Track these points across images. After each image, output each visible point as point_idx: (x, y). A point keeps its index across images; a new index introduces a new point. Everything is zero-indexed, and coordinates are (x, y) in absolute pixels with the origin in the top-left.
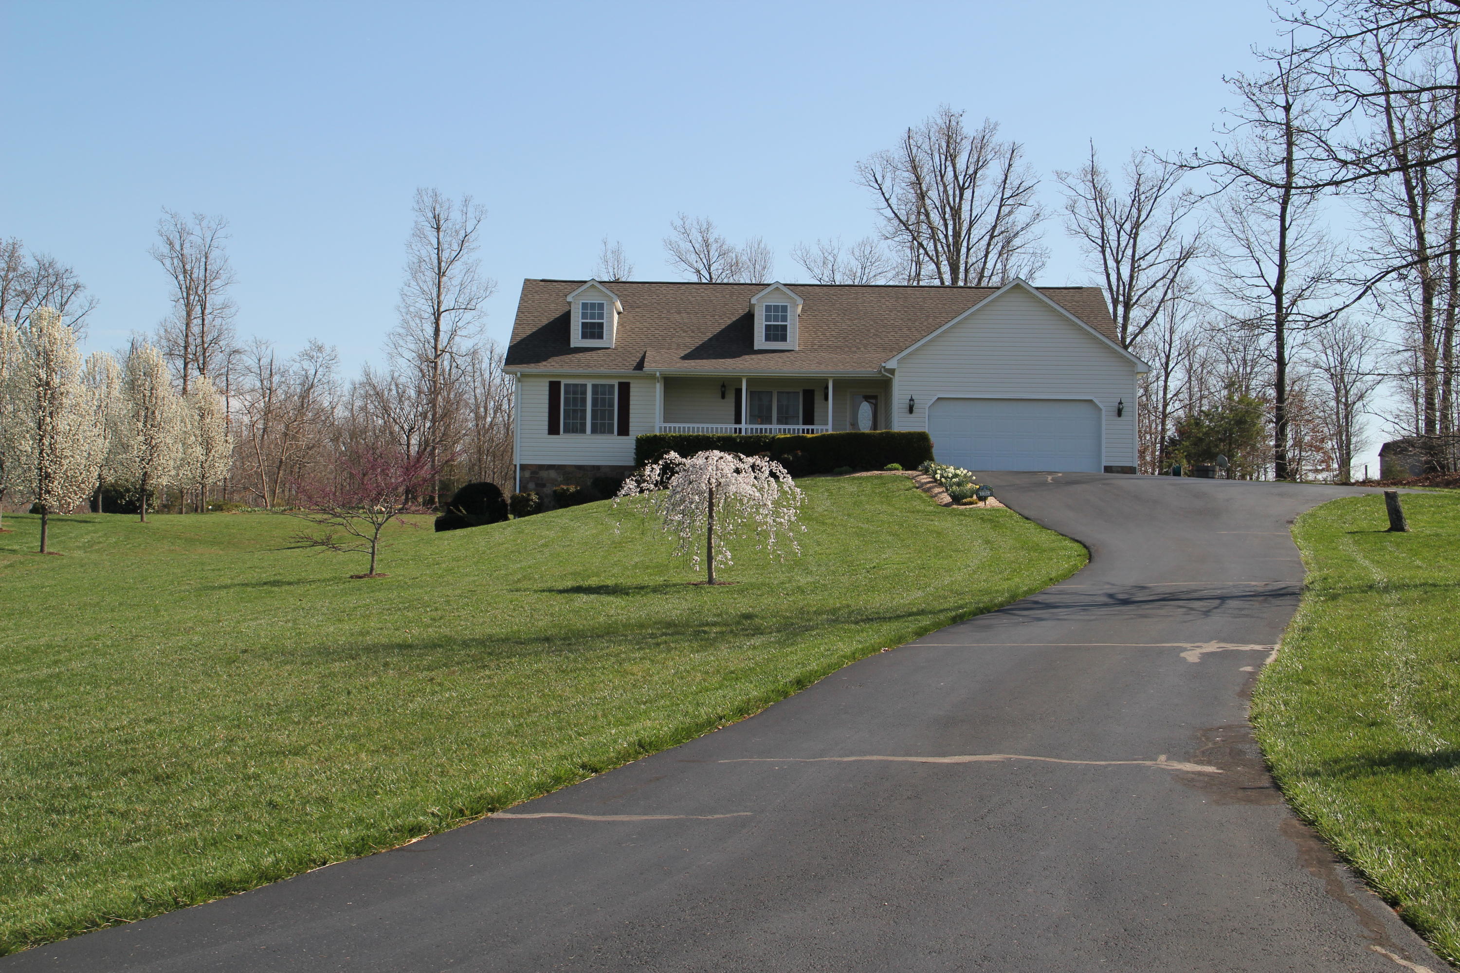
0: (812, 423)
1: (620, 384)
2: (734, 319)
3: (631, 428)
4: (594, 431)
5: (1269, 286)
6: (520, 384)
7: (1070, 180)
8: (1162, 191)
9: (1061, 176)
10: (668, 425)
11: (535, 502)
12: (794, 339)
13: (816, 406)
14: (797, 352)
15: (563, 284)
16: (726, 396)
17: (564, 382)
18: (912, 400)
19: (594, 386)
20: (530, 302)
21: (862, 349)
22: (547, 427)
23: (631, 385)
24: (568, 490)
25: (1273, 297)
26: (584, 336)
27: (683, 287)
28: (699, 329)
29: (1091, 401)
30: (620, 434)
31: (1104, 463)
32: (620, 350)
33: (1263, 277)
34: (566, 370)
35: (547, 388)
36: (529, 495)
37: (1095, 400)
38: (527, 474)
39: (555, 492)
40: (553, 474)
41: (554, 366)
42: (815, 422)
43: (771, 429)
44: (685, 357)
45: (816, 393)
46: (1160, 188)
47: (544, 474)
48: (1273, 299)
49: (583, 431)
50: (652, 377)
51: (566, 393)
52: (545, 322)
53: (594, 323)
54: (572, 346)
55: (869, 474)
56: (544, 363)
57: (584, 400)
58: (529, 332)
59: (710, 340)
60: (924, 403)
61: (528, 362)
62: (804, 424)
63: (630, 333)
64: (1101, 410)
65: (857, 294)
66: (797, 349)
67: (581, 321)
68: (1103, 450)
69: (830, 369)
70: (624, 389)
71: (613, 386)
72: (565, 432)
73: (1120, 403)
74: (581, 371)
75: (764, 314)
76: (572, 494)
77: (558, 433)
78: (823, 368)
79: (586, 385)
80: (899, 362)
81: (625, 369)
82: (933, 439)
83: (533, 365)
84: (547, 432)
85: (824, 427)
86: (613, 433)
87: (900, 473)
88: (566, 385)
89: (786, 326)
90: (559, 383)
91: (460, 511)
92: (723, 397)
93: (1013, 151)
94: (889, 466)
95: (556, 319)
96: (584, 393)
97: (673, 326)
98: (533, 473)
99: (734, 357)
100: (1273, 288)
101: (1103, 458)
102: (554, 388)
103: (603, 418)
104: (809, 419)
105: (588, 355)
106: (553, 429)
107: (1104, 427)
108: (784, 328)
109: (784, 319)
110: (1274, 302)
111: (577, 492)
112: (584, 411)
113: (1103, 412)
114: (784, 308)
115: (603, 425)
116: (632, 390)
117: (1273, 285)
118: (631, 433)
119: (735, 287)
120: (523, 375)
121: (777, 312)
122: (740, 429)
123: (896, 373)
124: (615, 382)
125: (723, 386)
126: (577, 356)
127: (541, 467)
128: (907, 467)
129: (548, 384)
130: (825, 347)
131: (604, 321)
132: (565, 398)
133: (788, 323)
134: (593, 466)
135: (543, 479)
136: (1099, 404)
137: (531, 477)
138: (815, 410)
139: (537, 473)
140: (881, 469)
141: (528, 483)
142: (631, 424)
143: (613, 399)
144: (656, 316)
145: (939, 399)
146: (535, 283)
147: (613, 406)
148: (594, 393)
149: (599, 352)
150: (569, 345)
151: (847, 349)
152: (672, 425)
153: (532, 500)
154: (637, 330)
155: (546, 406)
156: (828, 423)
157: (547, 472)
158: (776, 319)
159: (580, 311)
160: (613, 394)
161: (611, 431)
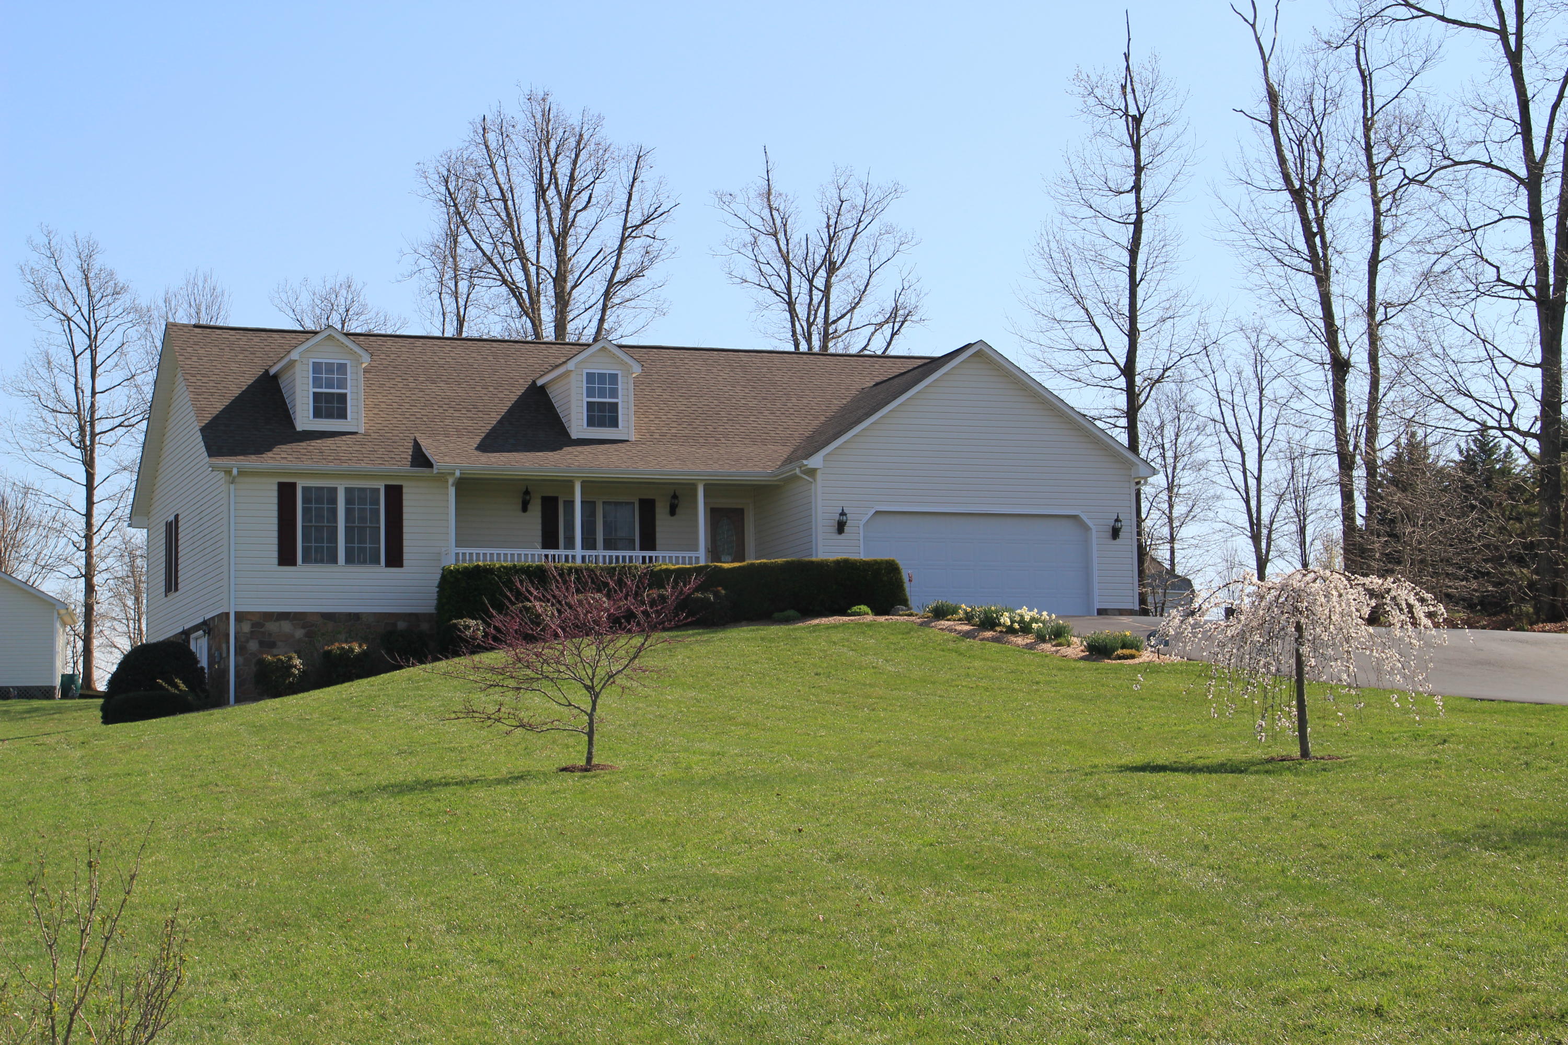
0: (653, 548)
1: (387, 487)
2: (519, 393)
3: (405, 556)
4: (349, 560)
5: (1116, 364)
6: (232, 487)
8: (862, 226)
10: (461, 550)
11: (299, 670)
12: (628, 425)
13: (658, 523)
14: (635, 443)
16: (529, 507)
17: (301, 484)
18: (843, 514)
19: (348, 491)
20: (195, 359)
21: (723, 440)
22: (276, 554)
23: (404, 490)
24: (351, 650)
25: (1123, 379)
26: (317, 414)
27: (419, 343)
28: (475, 407)
29: (1075, 517)
30: (388, 564)
31: (1098, 605)
32: (375, 436)
33: (1106, 350)
34: (306, 465)
35: (275, 494)
37: (1084, 517)
38: (246, 627)
39: (330, 652)
40: (286, 626)
41: (287, 459)
42: (658, 547)
44: (484, 447)
45: (657, 504)
46: (860, 221)
47: (272, 627)
48: (1122, 382)
49: (334, 560)
51: (305, 501)
52: (237, 392)
53: (332, 394)
54: (299, 428)
55: (824, 621)
56: (270, 454)
57: (334, 512)
58: (220, 407)
59: (500, 422)
60: (858, 519)
61: (244, 452)
62: (642, 549)
63: (376, 411)
64: (1090, 529)
65: (672, 359)
66: (633, 438)
67: (310, 389)
68: (1096, 586)
69: (702, 468)
70: (395, 495)
71: (378, 490)
72: (305, 561)
73: (1117, 520)
74: (331, 467)
75: (585, 385)
76: (357, 657)
77: (294, 563)
78: (690, 467)
79: (335, 489)
80: (825, 459)
81: (393, 465)
83: (253, 457)
84: (276, 561)
85: (693, 554)
86: (378, 562)
87: (870, 618)
88: (305, 489)
89: (616, 404)
90: (294, 485)
91: (177, 687)
92: (525, 509)
93: (639, 157)
94: (855, 609)
95: (250, 386)
96: (333, 501)
97: (434, 401)
98: (253, 625)
100: (1122, 366)
101: (1096, 600)
102: (286, 492)
103: (362, 540)
104: (649, 542)
105: (329, 442)
106: (286, 557)
107: (1095, 554)
108: (614, 406)
109: (614, 393)
110: (1124, 386)
111: (364, 653)
112: (334, 529)
113: (1094, 535)
114: (614, 378)
115: (362, 550)
116: (405, 497)
117: (1122, 362)
118: (405, 562)
119: (494, 344)
120: (241, 473)
121: (601, 383)
122: (574, 557)
123: (819, 475)
124: (381, 485)
125: (527, 492)
126: (313, 443)
127: (267, 616)
128: (878, 612)
129: (276, 487)
130: (669, 436)
131: (348, 391)
132: (305, 510)
133: (619, 400)
134: (350, 614)
135: (270, 635)
136: (1090, 523)
137: (252, 632)
138: (658, 529)
139: (262, 626)
140: (844, 613)
141: (247, 641)
142: (406, 549)
143: (378, 510)
144: (400, 385)
145: (877, 512)
146: (186, 330)
147: (378, 521)
148: (348, 501)
149: (344, 438)
150: (294, 428)
151: (701, 440)
152: (468, 551)
153: (295, 666)
154: (383, 405)
155: (275, 521)
156: (696, 550)
157: (277, 624)
158: (602, 394)
159: (311, 375)
160: (378, 504)
161: (376, 560)
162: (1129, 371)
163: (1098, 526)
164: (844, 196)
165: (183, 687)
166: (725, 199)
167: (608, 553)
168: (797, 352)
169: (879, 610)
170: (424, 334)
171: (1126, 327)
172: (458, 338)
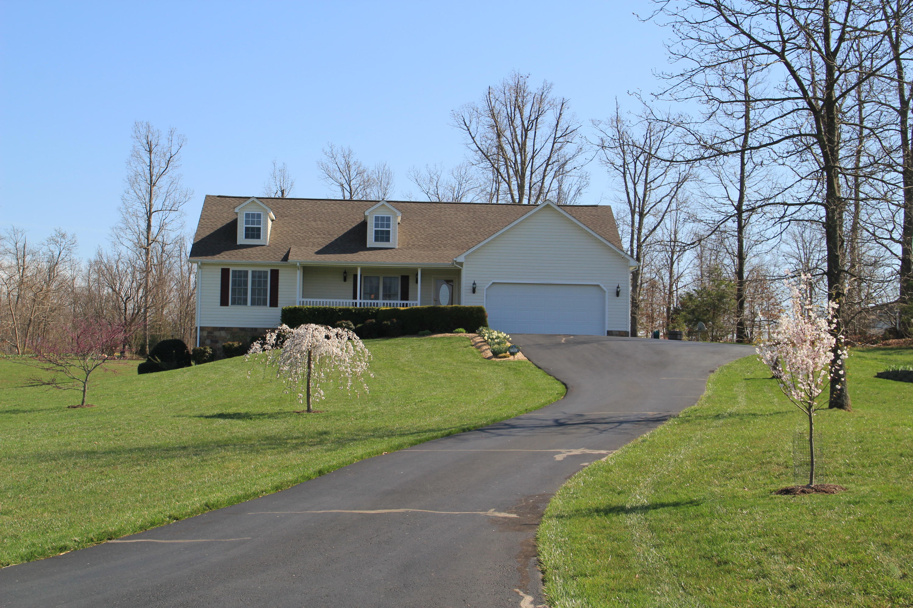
0: (407, 299)
1: (272, 271)
2: (354, 226)
3: (279, 302)
4: (253, 304)
5: (733, 204)
6: (200, 270)
7: (601, 126)
9: (595, 123)
10: (305, 300)
11: (210, 354)
12: (395, 240)
13: (409, 287)
14: (397, 250)
15: (233, 199)
16: (347, 279)
17: (232, 269)
18: (474, 284)
19: (253, 272)
20: (209, 212)
21: (442, 248)
22: (219, 301)
23: (280, 272)
24: (233, 345)
26: (247, 237)
27: (319, 202)
28: (328, 232)
29: (598, 286)
30: (271, 305)
31: (607, 329)
32: (272, 246)
33: (729, 198)
34: (234, 260)
35: (220, 273)
36: (205, 348)
37: (602, 285)
38: (205, 334)
39: (224, 346)
40: (223, 334)
41: (225, 258)
42: (410, 298)
43: (377, 303)
44: (318, 253)
45: (410, 278)
47: (217, 333)
49: (245, 303)
50: (294, 266)
51: (233, 276)
52: (219, 226)
53: (254, 228)
54: (238, 243)
55: (442, 335)
56: (218, 256)
57: (246, 282)
58: (208, 233)
59: (336, 240)
60: (482, 286)
61: (207, 255)
62: (402, 299)
63: (280, 235)
64: (604, 292)
66: (397, 247)
67: (245, 226)
68: (607, 320)
69: (419, 261)
70: (275, 274)
71: (267, 272)
72: (232, 304)
73: (618, 287)
74: (243, 261)
75: (374, 222)
76: (236, 348)
77: (227, 305)
78: (414, 261)
79: (246, 272)
80: (466, 257)
81: (275, 260)
82: (487, 312)
83: (210, 257)
84: (219, 304)
85: (415, 302)
86: (266, 305)
87: (463, 334)
88: (233, 271)
90: (228, 270)
91: (157, 360)
92: (345, 280)
93: (563, 104)
94: (457, 330)
95: (227, 224)
96: (246, 276)
97: (310, 230)
98: (208, 333)
99: (353, 253)
100: (736, 205)
101: (607, 326)
102: (225, 273)
103: (259, 294)
104: (405, 296)
105: (249, 250)
106: (224, 302)
107: (607, 303)
108: (388, 232)
109: (388, 226)
111: (240, 347)
112: (246, 290)
113: (607, 294)
114: (388, 219)
115: (260, 299)
116: (280, 275)
117: (736, 203)
118: (279, 305)
120: (203, 264)
121: (383, 221)
122: (356, 303)
123: (464, 265)
124: (268, 270)
125: (345, 272)
126: (241, 250)
127: (215, 329)
128: (469, 331)
129: (220, 270)
130: (416, 246)
131: (261, 226)
132: (233, 281)
133: (390, 229)
134: (252, 329)
135: (216, 337)
136: (604, 288)
137: (208, 336)
138: (410, 290)
139: (212, 333)
140: (451, 332)
141: (205, 340)
142: (279, 299)
143: (267, 281)
144: (298, 223)
145: (493, 283)
146: (213, 198)
147: (267, 286)
148: (253, 277)
149: (257, 248)
150: (236, 243)
151: (432, 248)
152: (308, 300)
153: (207, 352)
154: (285, 232)
155: (220, 285)
156: (417, 300)
157: (219, 332)
158: (382, 226)
159: (244, 219)
160: (267, 278)
161: (265, 304)
163: (609, 290)
165: (159, 360)
169: (471, 329)
170: (326, 198)
172: (351, 200)
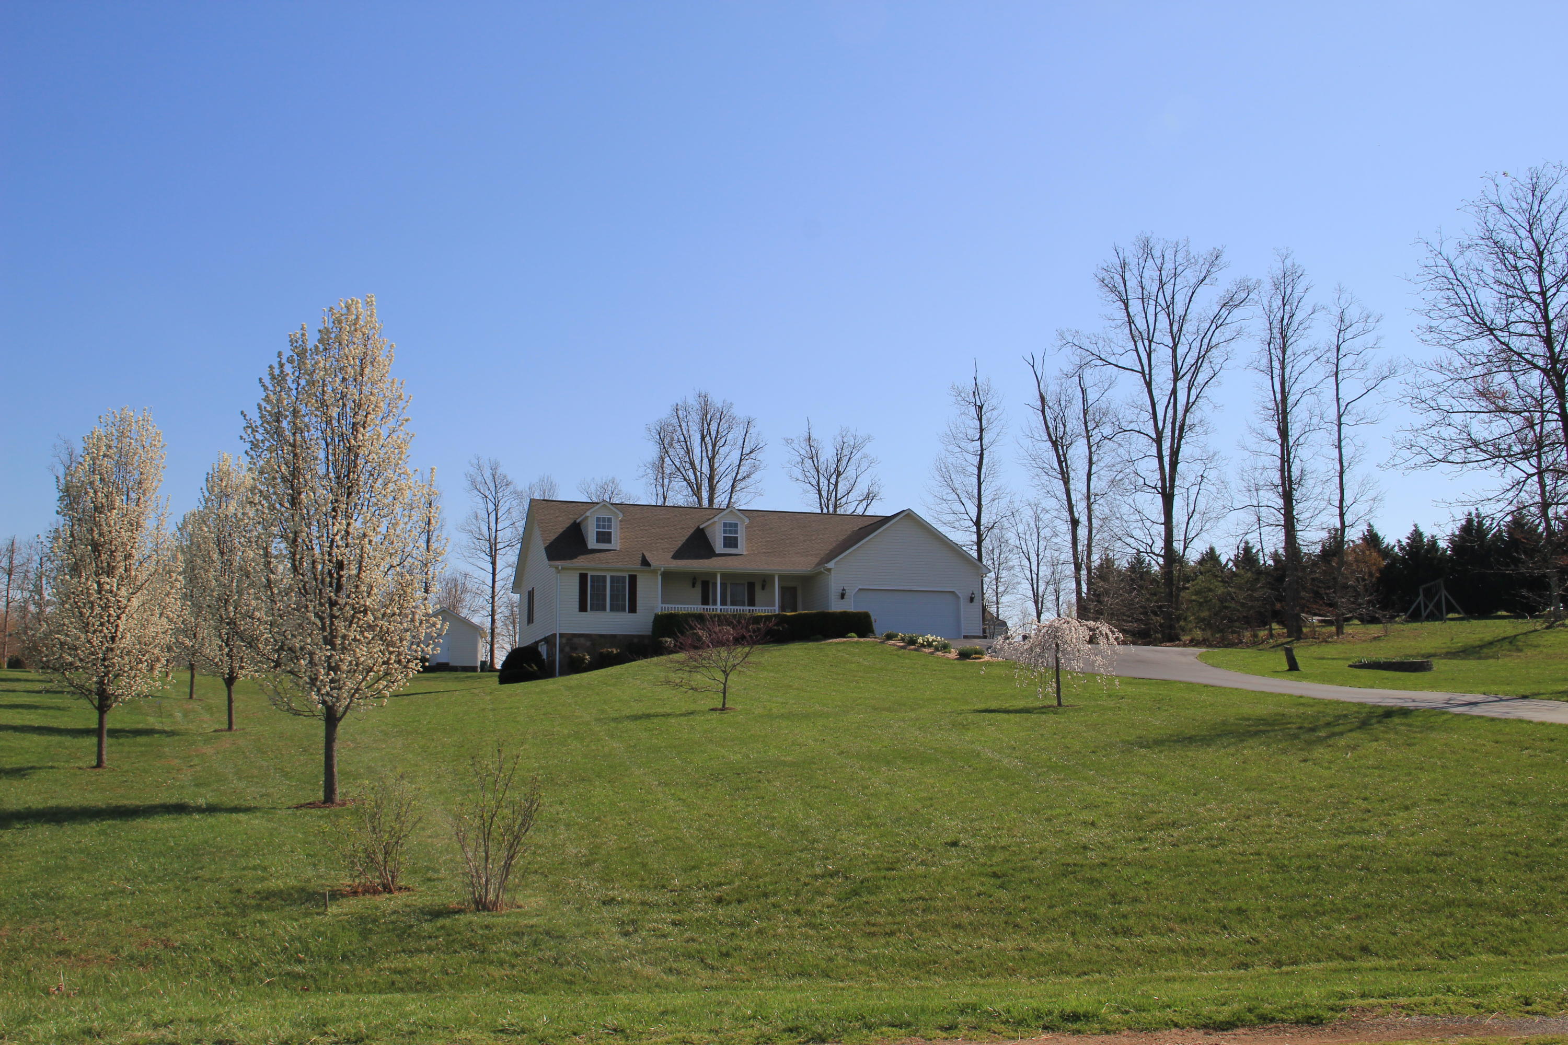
0: (754, 605)
1: (630, 576)
2: (691, 533)
3: (638, 608)
4: (612, 609)
5: (972, 520)
6: (559, 575)
10: (664, 606)
12: (742, 547)
13: (756, 594)
14: (746, 556)
16: (696, 585)
17: (590, 574)
18: (844, 590)
19: (612, 577)
20: (542, 515)
21: (787, 555)
22: (578, 607)
23: (638, 577)
24: (612, 652)
25: (975, 527)
26: (598, 541)
28: (671, 538)
29: (953, 592)
30: (630, 612)
31: (963, 634)
32: (624, 551)
33: (967, 514)
34: (593, 565)
35: (578, 578)
37: (957, 592)
38: (564, 641)
39: (601, 653)
40: (582, 640)
41: (581, 562)
44: (672, 558)
45: (756, 585)
47: (576, 640)
48: (975, 529)
49: (604, 609)
50: (654, 572)
51: (591, 582)
52: (561, 530)
53: (605, 532)
54: (589, 548)
55: (835, 640)
56: (576, 560)
57: (605, 587)
58: (554, 538)
59: (683, 545)
60: (851, 593)
61: (564, 559)
62: (749, 605)
63: (625, 540)
64: (960, 598)
65: (763, 516)
66: (745, 553)
67: (596, 530)
68: (962, 625)
69: (777, 568)
70: (633, 579)
71: (625, 577)
72: (591, 610)
73: (972, 594)
74: (604, 566)
75: (722, 528)
77: (586, 611)
78: (769, 567)
79: (605, 577)
80: (835, 563)
81: (632, 566)
82: (871, 617)
83: (568, 561)
84: (578, 610)
85: (773, 609)
87: (856, 639)
88: (592, 576)
89: (737, 537)
90: (586, 575)
91: (532, 668)
92: (694, 586)
93: (747, 423)
94: (849, 635)
95: (567, 528)
96: (605, 582)
97: (652, 535)
98: (567, 640)
99: (700, 559)
100: (975, 522)
101: (963, 630)
102: (583, 578)
103: (618, 601)
104: (752, 603)
105: (603, 554)
106: (583, 608)
107: (962, 610)
109: (736, 532)
110: (975, 531)
111: (617, 654)
112: (605, 595)
113: (962, 600)
114: (736, 525)
115: (618, 605)
116: (638, 580)
117: (974, 519)
118: (637, 611)
119: (680, 509)
120: (562, 568)
121: (730, 527)
122: (716, 609)
123: (832, 572)
124: (626, 575)
125: (695, 579)
126: (596, 555)
127: (574, 635)
128: (860, 636)
129: (578, 575)
130: (762, 552)
131: (611, 531)
132: (591, 586)
133: (738, 535)
134: (612, 635)
135: (575, 644)
136: (960, 595)
137: (567, 643)
138: (756, 596)
139: (572, 640)
140: (844, 637)
141: (565, 647)
142: (638, 605)
143: (625, 587)
144: (636, 528)
145: (860, 589)
146: (539, 502)
147: (625, 592)
148: (612, 582)
149: (610, 552)
150: (587, 548)
151: (777, 555)
152: (667, 606)
155: (578, 591)
156: (774, 606)
157: (578, 639)
158: (730, 532)
159: (595, 523)
160: (626, 584)
161: (624, 610)
162: (978, 523)
163: (963, 595)
164: (845, 440)
165: (535, 668)
166: (789, 441)
167: (732, 607)
168: (822, 513)
169: (861, 635)
170: (648, 504)
171: (977, 503)
172: (664, 506)
